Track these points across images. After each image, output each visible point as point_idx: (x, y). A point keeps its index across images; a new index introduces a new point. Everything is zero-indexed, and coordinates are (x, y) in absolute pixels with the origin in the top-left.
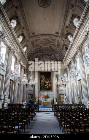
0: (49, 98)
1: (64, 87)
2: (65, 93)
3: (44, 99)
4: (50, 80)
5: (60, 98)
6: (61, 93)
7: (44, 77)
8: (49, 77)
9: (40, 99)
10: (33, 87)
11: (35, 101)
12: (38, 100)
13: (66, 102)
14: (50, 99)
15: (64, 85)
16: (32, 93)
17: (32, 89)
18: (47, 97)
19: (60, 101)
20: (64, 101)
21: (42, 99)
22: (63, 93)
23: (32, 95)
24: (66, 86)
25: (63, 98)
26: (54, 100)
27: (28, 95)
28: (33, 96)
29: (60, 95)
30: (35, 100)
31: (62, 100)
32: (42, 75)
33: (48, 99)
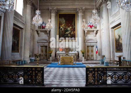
0: (72, 50)
1: (94, 35)
2: (95, 44)
3: (64, 52)
4: (73, 25)
5: (88, 51)
6: (89, 44)
7: (64, 21)
8: (72, 22)
9: (58, 52)
10: (48, 35)
11: (51, 56)
12: (56, 54)
13: (96, 56)
14: (73, 52)
15: (95, 32)
16: (46, 44)
17: (47, 38)
18: (68, 50)
19: (88, 56)
20: (93, 56)
21: (61, 52)
22: (92, 44)
23: (46, 47)
24: (96, 33)
25: (92, 51)
26: (78, 54)
27: (40, 47)
28: (48, 47)
29: (88, 46)
30: (51, 53)
31: (90, 53)
32: (61, 18)
33: (70, 52)
